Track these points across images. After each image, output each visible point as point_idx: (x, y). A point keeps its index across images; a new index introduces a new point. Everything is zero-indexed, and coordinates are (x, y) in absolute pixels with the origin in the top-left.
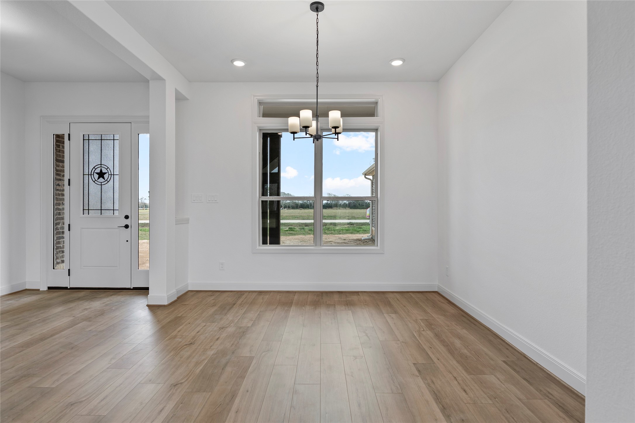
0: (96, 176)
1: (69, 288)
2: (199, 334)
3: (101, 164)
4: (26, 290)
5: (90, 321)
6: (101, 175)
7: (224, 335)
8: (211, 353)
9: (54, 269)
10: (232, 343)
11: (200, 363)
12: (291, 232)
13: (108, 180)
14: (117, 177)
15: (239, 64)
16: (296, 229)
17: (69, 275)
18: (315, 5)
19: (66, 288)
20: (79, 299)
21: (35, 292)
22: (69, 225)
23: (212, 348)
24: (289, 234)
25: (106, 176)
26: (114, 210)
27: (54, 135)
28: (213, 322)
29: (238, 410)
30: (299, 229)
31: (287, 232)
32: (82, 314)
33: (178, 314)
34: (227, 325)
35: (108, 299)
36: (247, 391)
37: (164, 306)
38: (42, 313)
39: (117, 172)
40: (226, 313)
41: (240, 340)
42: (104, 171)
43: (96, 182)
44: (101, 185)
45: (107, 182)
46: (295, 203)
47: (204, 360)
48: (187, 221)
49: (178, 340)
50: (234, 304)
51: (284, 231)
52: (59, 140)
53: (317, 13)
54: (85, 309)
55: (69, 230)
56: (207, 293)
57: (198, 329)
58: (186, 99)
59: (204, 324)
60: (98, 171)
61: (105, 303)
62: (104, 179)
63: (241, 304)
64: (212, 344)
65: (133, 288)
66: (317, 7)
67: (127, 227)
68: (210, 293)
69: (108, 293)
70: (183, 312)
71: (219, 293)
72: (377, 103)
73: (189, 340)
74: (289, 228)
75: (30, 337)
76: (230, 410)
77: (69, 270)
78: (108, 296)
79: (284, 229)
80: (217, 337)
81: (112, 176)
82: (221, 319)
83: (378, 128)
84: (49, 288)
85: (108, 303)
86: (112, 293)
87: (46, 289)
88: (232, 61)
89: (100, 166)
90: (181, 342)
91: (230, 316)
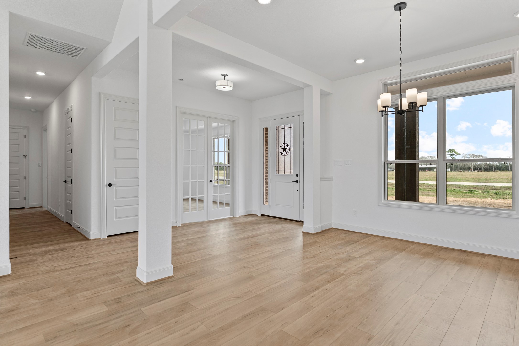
0: (282, 150)
1: (270, 216)
2: (321, 253)
3: (284, 143)
4: (252, 214)
5: (271, 234)
6: (285, 149)
7: (336, 257)
8: (320, 265)
9: (264, 204)
10: (337, 263)
11: (311, 268)
12: (470, 194)
13: (288, 153)
14: (292, 150)
15: (360, 61)
16: (477, 192)
17: (270, 209)
18: (398, 6)
19: (268, 216)
20: (272, 222)
21: (256, 216)
22: (270, 179)
23: (323, 262)
24: (466, 196)
25: (287, 150)
26: (291, 171)
27: (264, 128)
28: (334, 249)
29: (314, 296)
30: (482, 192)
31: (465, 194)
32: (269, 230)
33: (316, 240)
34: (342, 253)
35: (285, 225)
36: (326, 290)
37: (311, 234)
38: (253, 226)
39: (292, 148)
40: (347, 246)
41: (343, 263)
42: (286, 147)
43: (282, 154)
44: (285, 156)
45: (287, 154)
46: (488, 164)
47: (314, 267)
48: (331, 179)
49: (307, 253)
50: (357, 242)
51: (462, 193)
52: (266, 130)
53: (400, 11)
54: (272, 228)
55: (270, 183)
56: (344, 231)
57: (322, 251)
58: (329, 94)
59: (328, 249)
60: (283, 147)
61: (282, 226)
62: (286, 152)
63: (362, 243)
64: (324, 260)
65: (301, 221)
66: (400, 7)
67: (297, 181)
68: (346, 232)
69: (287, 222)
70: (320, 240)
71: (351, 233)
72: (514, 58)
73: (313, 255)
74: (469, 191)
75: (244, 236)
76: (310, 294)
77: (270, 205)
78: (286, 224)
79: (462, 191)
80: (330, 258)
81: (290, 150)
82: (341, 248)
83: (515, 85)
84: (262, 215)
85: (284, 227)
86: (288, 222)
87: (260, 215)
88: (355, 61)
89: (284, 144)
90: (308, 255)
91: (348, 249)
